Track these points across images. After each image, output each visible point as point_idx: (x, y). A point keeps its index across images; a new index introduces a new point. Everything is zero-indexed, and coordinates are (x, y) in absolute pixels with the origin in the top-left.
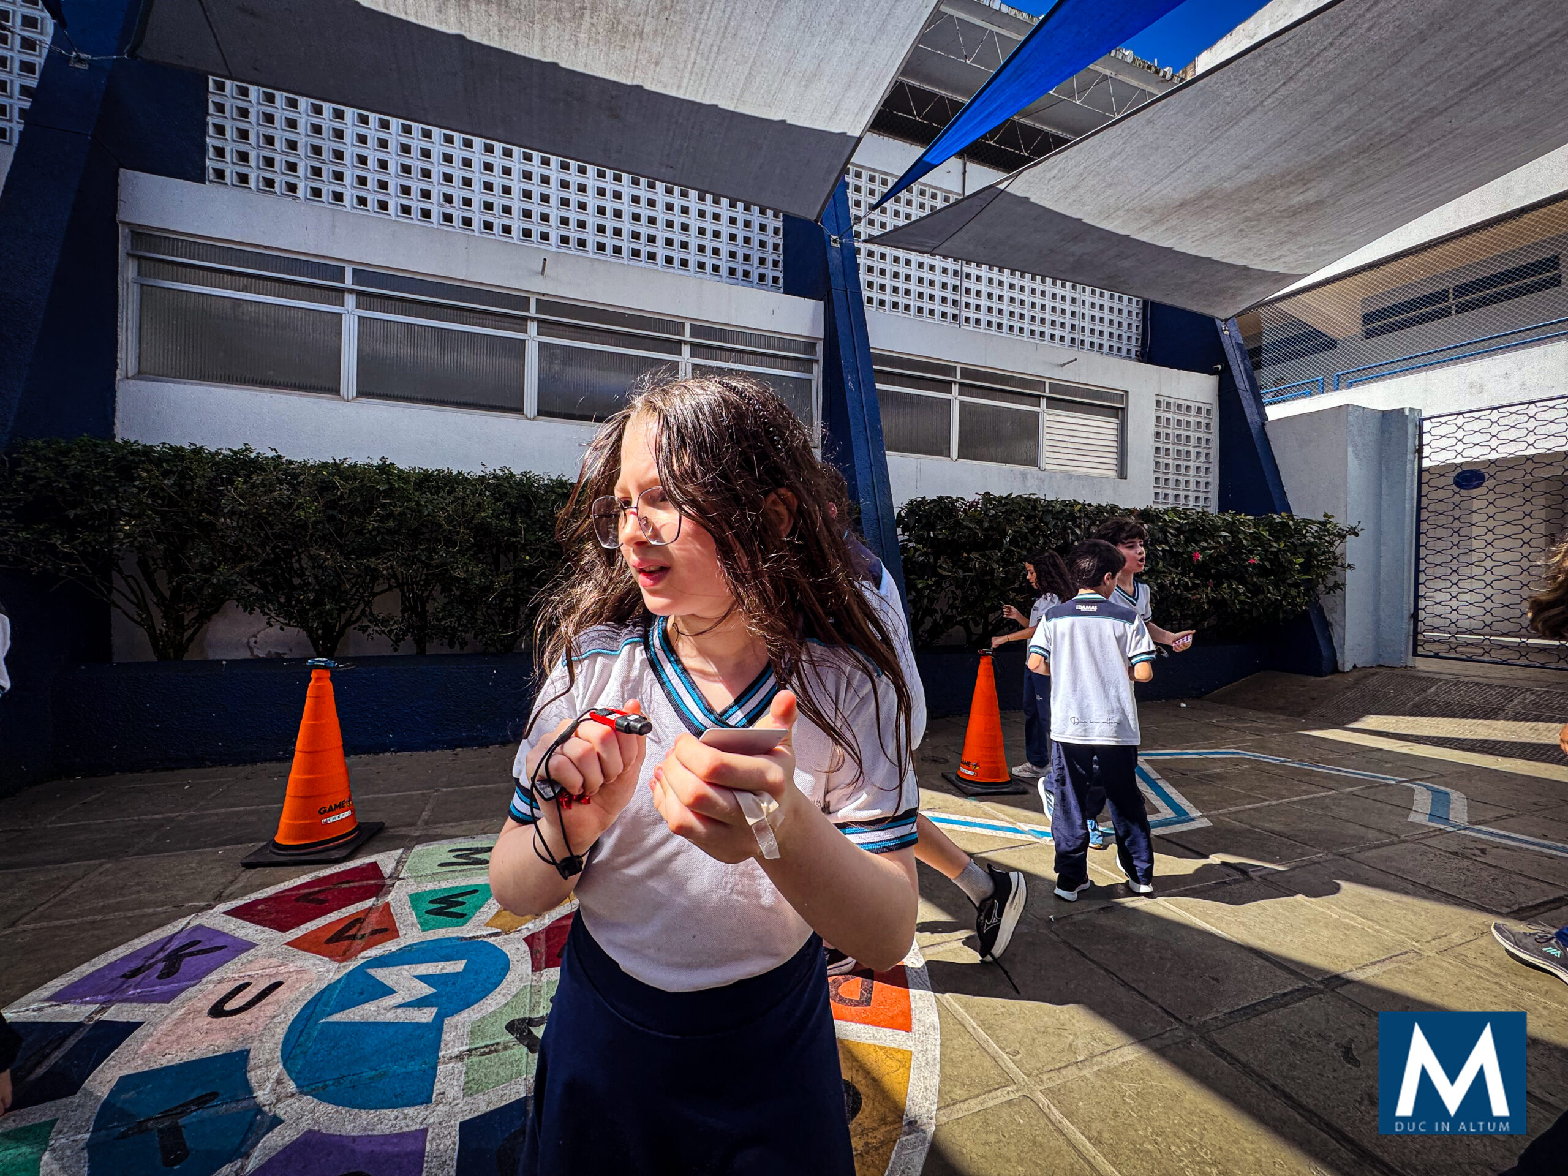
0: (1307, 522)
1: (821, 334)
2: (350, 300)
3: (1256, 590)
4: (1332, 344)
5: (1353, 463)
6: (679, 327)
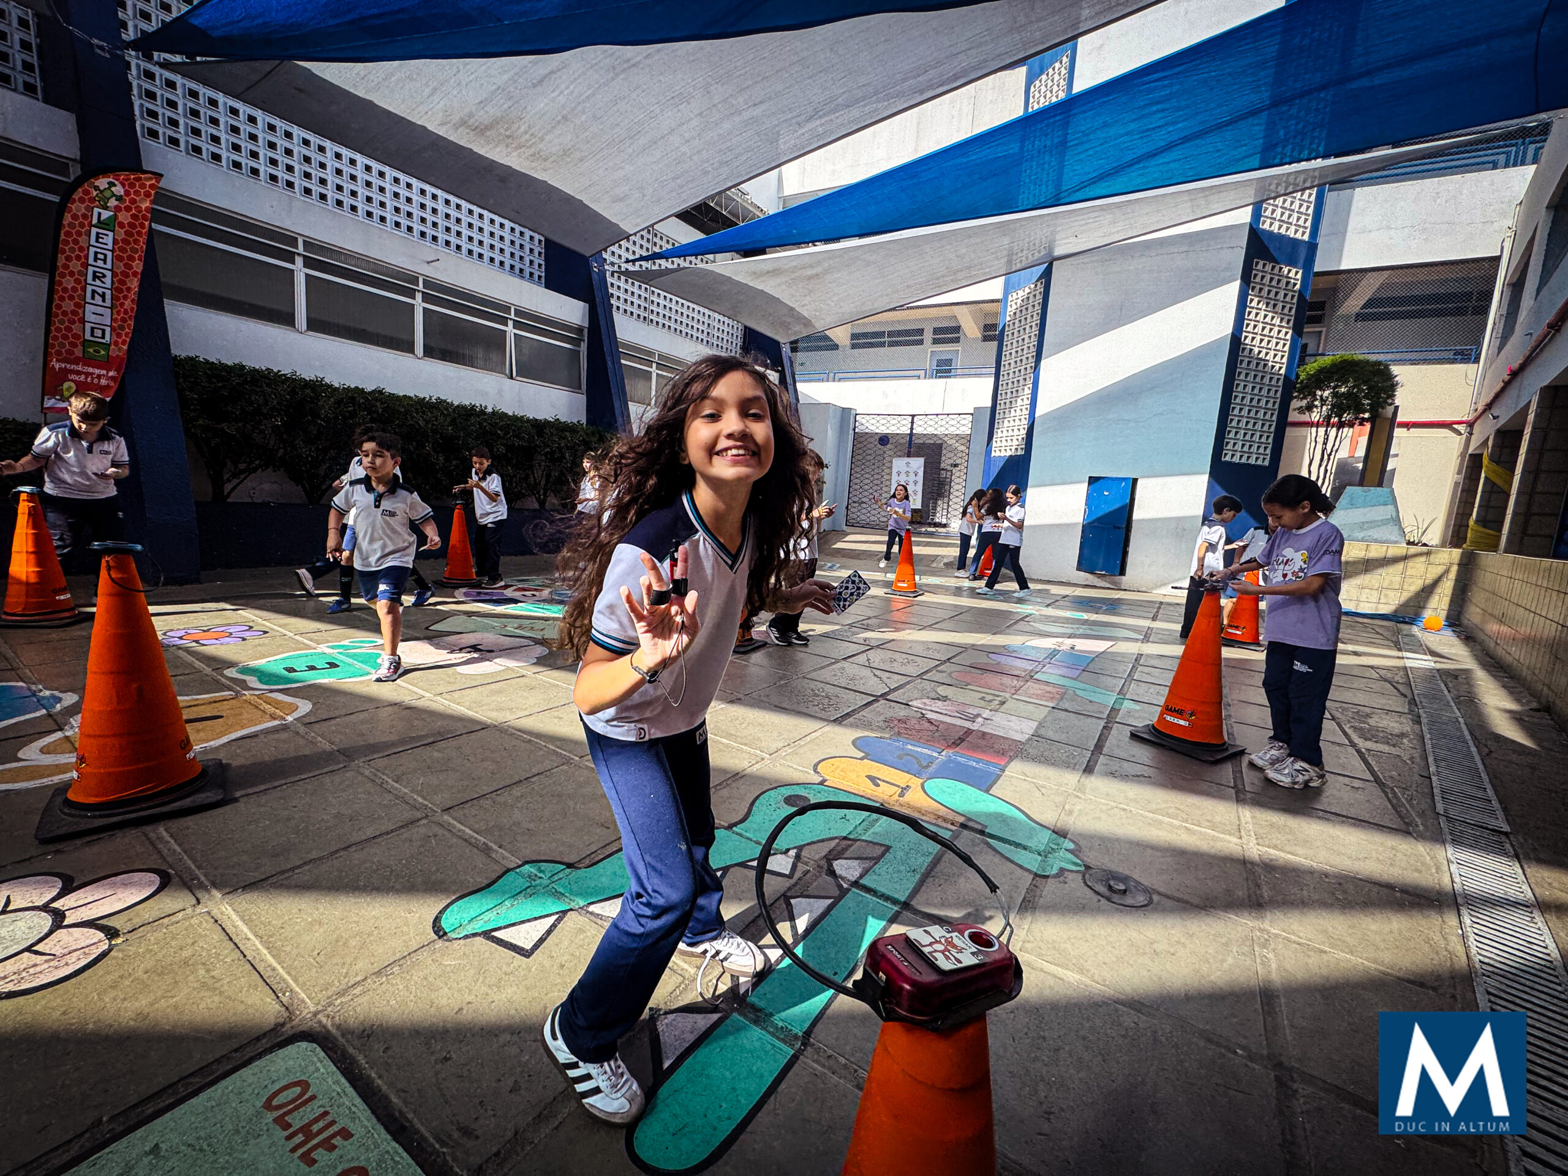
1: (586, 325)
2: (299, 261)
4: (835, 347)
5: (830, 432)
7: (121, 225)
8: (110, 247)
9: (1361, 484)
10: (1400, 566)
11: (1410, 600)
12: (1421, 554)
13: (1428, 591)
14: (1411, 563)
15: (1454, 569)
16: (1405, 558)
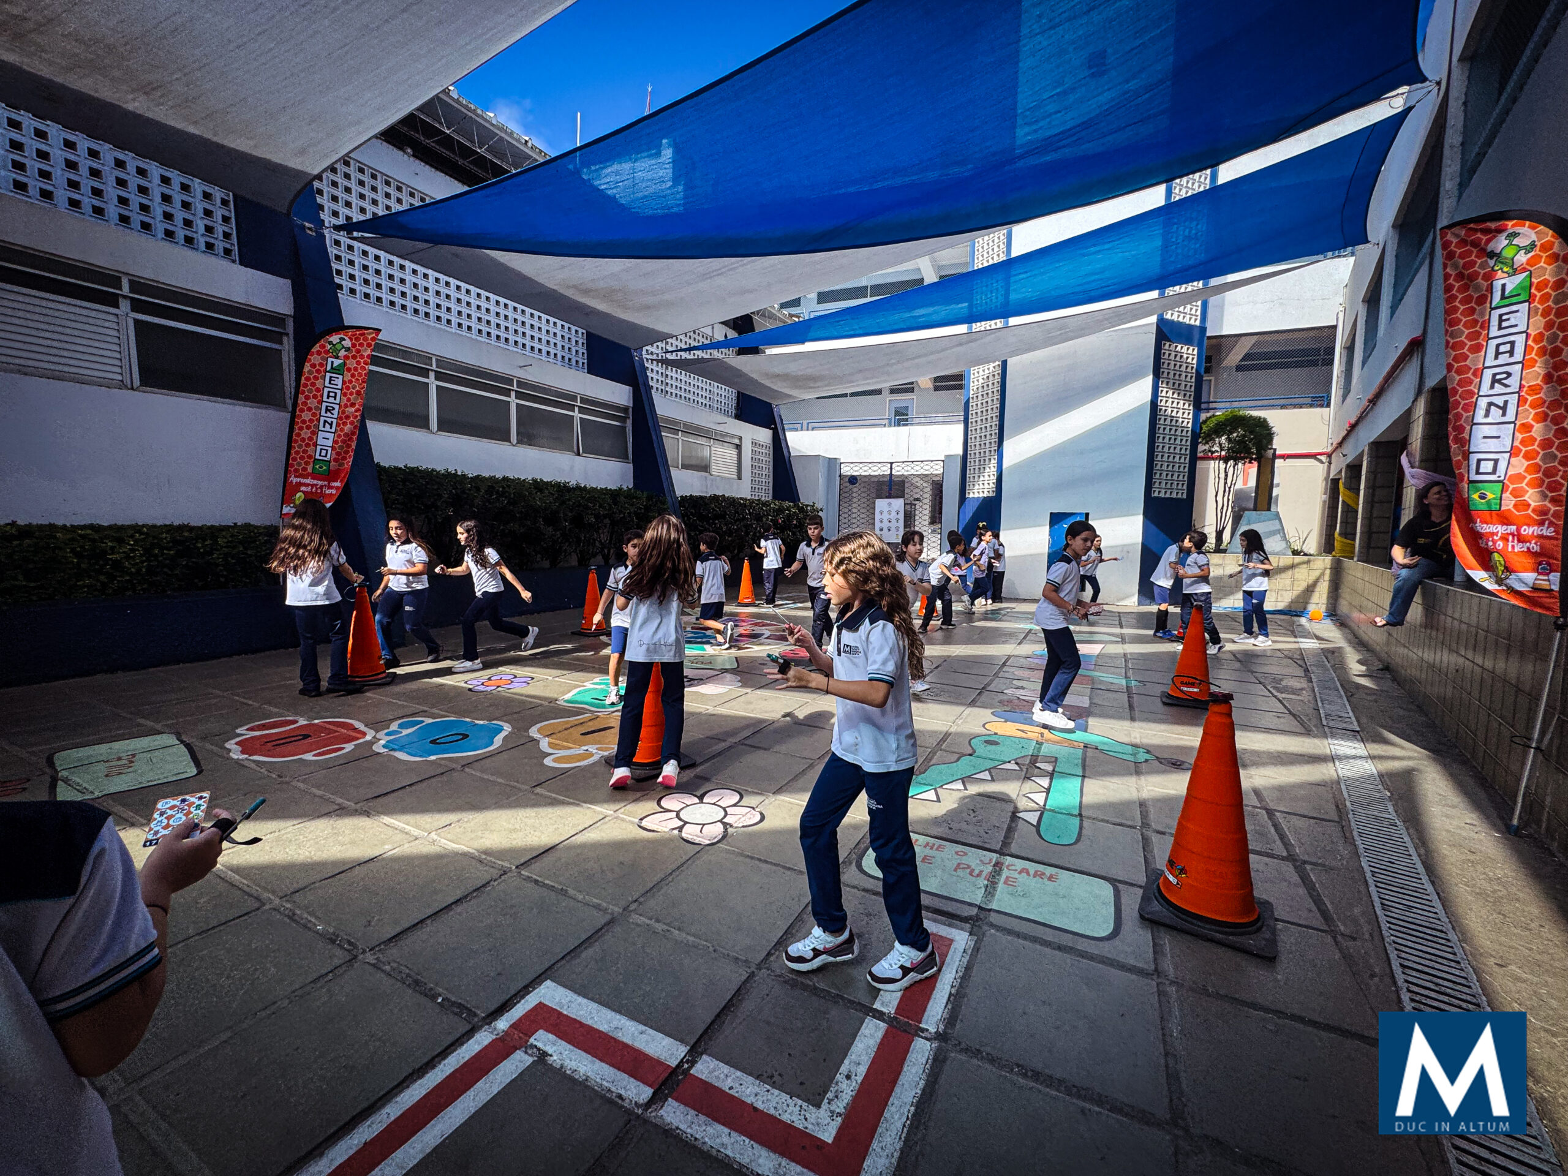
0: (807, 506)
1: (631, 405)
2: (432, 375)
3: (794, 534)
5: (821, 480)
6: (574, 398)
7: (349, 370)
8: (340, 387)
9: (1255, 509)
10: (1290, 572)
11: (1298, 596)
12: (1303, 563)
13: (1310, 589)
14: (1297, 570)
15: (1328, 572)
16: (1292, 567)
